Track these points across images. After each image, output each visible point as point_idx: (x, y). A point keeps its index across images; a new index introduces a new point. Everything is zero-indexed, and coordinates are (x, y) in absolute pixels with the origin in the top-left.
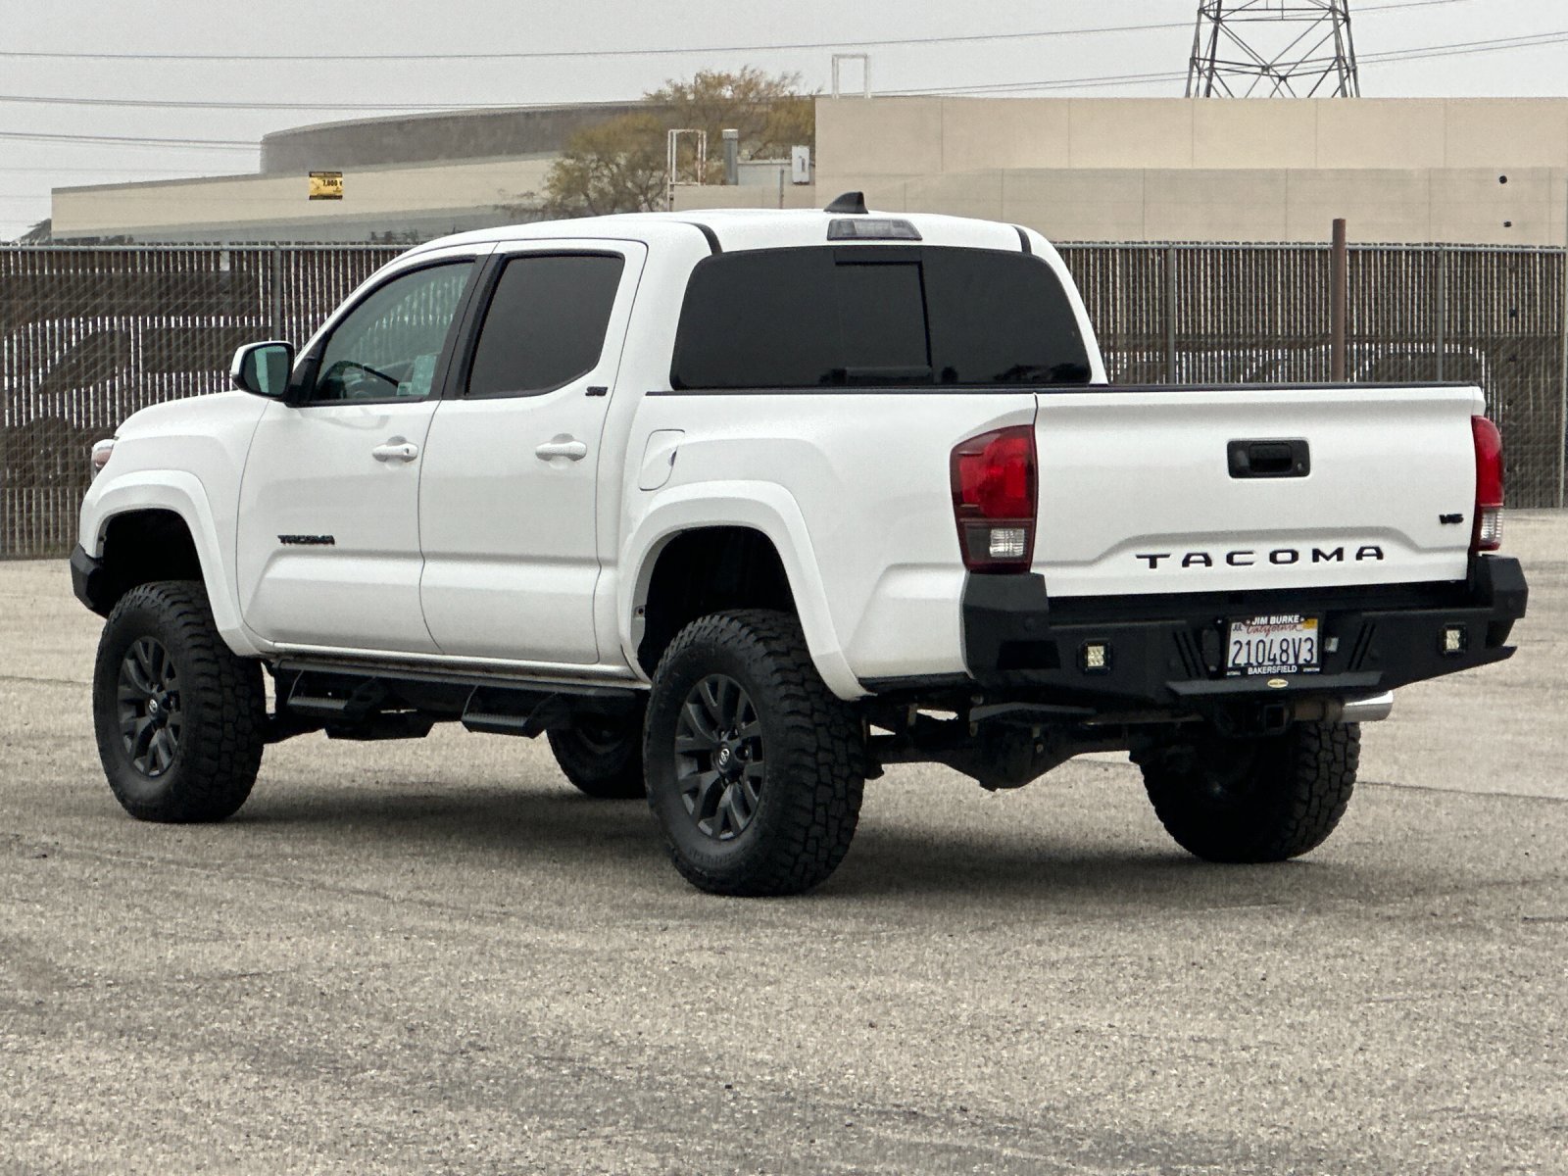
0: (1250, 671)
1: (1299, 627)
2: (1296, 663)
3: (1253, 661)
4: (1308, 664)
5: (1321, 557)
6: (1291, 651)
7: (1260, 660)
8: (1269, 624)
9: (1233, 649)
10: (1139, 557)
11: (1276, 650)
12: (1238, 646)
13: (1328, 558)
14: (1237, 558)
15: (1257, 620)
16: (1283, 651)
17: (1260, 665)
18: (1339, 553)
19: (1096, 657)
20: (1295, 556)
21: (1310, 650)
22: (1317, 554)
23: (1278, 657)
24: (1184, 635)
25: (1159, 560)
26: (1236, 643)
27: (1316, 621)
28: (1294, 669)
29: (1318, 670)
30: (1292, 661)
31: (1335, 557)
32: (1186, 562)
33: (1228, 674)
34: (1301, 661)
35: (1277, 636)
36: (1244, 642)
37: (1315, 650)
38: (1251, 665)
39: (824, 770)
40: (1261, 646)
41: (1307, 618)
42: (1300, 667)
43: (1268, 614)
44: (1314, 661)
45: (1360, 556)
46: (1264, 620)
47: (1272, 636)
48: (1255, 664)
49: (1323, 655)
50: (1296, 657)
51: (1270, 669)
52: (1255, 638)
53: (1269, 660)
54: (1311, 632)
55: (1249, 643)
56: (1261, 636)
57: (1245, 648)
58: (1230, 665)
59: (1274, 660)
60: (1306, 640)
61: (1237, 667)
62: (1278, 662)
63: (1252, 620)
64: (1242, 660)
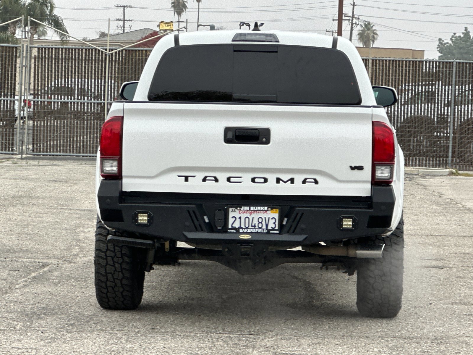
0: (241, 230)
1: (268, 212)
2: (267, 229)
3: (243, 226)
4: (273, 229)
5: (281, 182)
6: (264, 223)
7: (247, 226)
8: (250, 210)
9: (231, 220)
10: (179, 176)
11: (256, 222)
12: (234, 219)
13: (285, 182)
14: (232, 179)
15: (243, 208)
16: (259, 223)
17: (247, 228)
18: (292, 181)
19: (143, 219)
20: (266, 180)
21: (274, 223)
22: (278, 180)
23: (256, 225)
24: (194, 212)
25: (189, 178)
26: (233, 217)
27: (278, 210)
28: (265, 231)
29: (278, 232)
30: (264, 227)
31: (290, 182)
32: (204, 180)
33: (229, 231)
34: (269, 228)
35: (256, 216)
36: (237, 217)
37: (277, 223)
38: (242, 228)
39: (109, 259)
40: (247, 219)
41: (272, 209)
42: (269, 231)
43: (250, 205)
44: (277, 228)
45: (304, 182)
46: (247, 208)
47: (253, 215)
48: (244, 227)
49: (281, 226)
50: (267, 226)
51: (252, 230)
52: (243, 216)
53: (252, 226)
54: (275, 215)
55: (240, 218)
56: (248, 215)
57: (238, 220)
58: (230, 227)
59: (255, 226)
60: (272, 218)
61: (233, 228)
62: (257, 227)
63: (241, 207)
64: (236, 225)
